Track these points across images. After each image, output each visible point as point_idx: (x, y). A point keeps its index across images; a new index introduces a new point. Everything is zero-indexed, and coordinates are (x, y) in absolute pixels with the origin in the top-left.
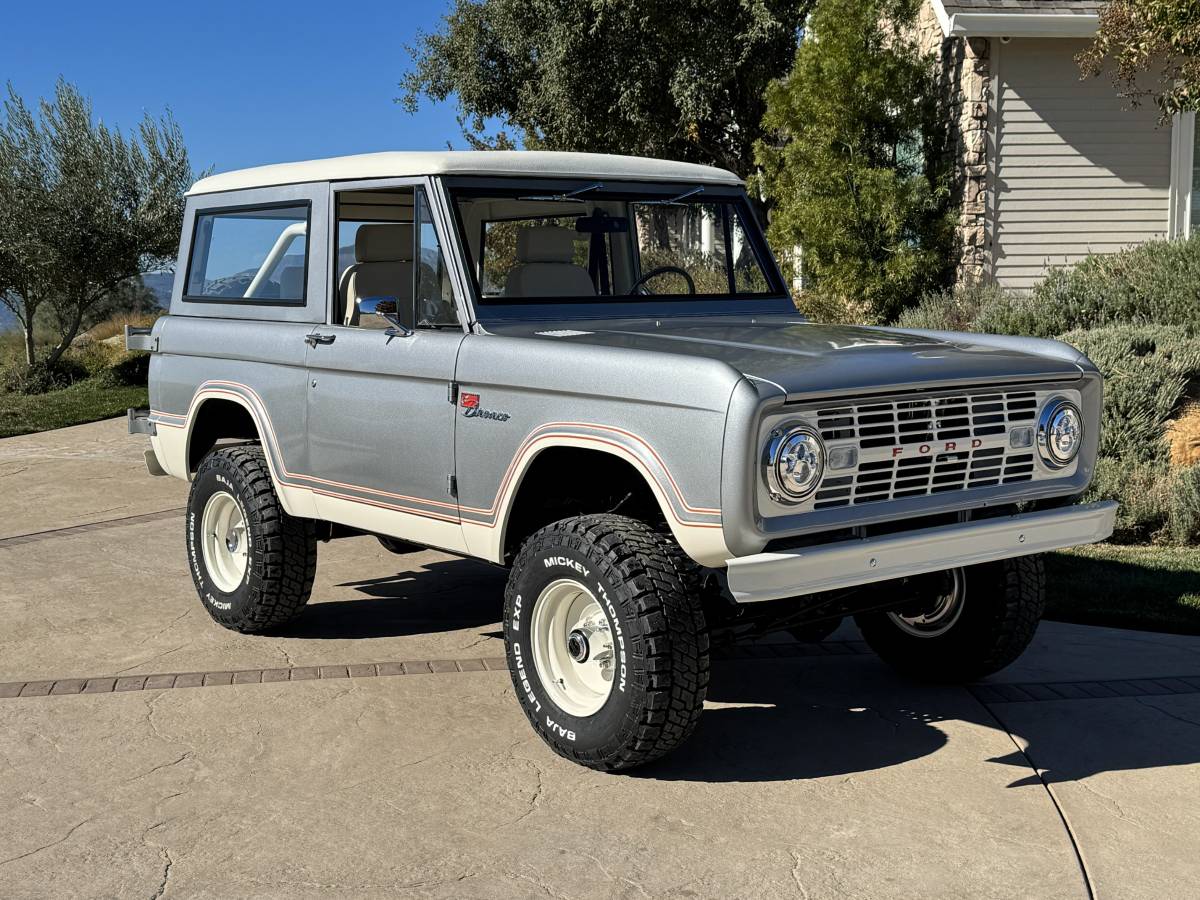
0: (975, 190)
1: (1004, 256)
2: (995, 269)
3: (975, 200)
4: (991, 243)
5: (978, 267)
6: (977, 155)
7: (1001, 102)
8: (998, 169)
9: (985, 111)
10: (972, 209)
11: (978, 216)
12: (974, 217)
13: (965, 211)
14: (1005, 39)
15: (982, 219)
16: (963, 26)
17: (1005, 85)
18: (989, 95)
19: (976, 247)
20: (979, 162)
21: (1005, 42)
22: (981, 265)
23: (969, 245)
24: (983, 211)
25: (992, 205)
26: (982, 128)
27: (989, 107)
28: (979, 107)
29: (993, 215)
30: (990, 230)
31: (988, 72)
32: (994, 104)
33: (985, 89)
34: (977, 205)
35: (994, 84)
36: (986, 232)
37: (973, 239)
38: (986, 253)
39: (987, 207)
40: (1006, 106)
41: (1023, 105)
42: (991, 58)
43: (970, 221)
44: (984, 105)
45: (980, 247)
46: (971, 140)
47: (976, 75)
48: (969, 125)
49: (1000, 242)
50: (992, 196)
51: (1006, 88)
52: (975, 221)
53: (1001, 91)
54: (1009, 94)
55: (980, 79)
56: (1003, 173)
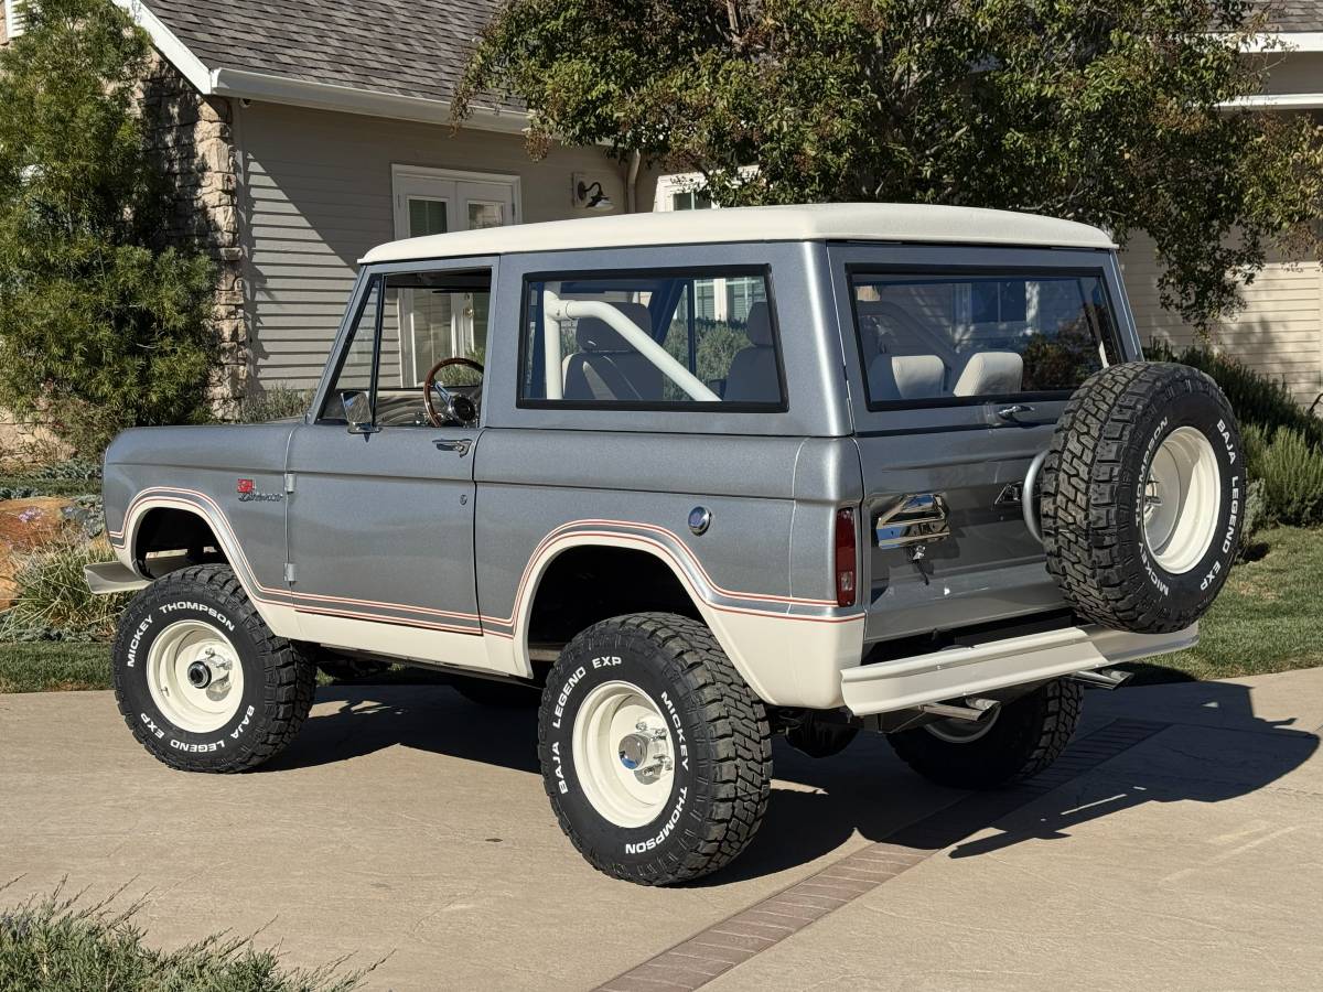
0: (231, 278)
1: (266, 355)
2: (258, 368)
3: (232, 288)
4: (252, 340)
5: (242, 368)
6: (231, 237)
7: (247, 175)
8: (252, 253)
9: (234, 185)
10: (232, 299)
11: (237, 306)
12: (233, 308)
13: (223, 301)
14: (247, 101)
15: (241, 311)
16: (226, 84)
17: (250, 156)
18: (235, 165)
19: (239, 344)
20: (233, 244)
21: (245, 106)
22: (244, 365)
23: (232, 341)
24: (242, 302)
25: (249, 297)
26: (232, 205)
27: (237, 181)
28: (229, 180)
29: (250, 306)
30: (249, 323)
31: (231, 139)
32: (241, 178)
33: (231, 159)
34: (235, 294)
35: (239, 154)
36: (246, 326)
37: (235, 333)
38: (247, 351)
39: (245, 298)
40: (253, 180)
41: (268, 181)
42: (234, 123)
43: (230, 313)
44: (232, 177)
45: (243, 343)
46: (223, 217)
47: (222, 142)
48: (220, 200)
49: (259, 337)
50: (248, 285)
51: (251, 160)
52: (234, 313)
53: (246, 162)
54: (255, 167)
55: (225, 147)
56: (256, 258)
